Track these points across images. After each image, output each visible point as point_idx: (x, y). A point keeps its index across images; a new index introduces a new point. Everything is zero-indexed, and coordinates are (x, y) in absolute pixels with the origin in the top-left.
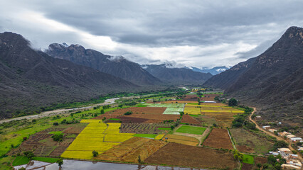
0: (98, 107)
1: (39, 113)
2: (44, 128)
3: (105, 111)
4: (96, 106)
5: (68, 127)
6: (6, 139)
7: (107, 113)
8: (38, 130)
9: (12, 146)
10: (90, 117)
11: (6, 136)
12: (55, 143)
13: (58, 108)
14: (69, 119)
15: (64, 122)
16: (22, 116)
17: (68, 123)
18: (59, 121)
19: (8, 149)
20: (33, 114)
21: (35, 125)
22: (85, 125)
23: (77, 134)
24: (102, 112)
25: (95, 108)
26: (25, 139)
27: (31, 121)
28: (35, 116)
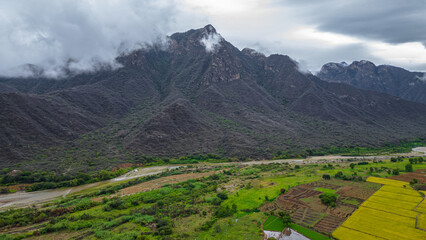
0: (400, 159)
1: (304, 157)
2: (309, 180)
3: (415, 167)
4: (396, 156)
5: (346, 185)
6: (261, 187)
7: (419, 171)
8: (302, 182)
9: (266, 198)
10: (384, 174)
11: (262, 183)
12: (324, 207)
13: (331, 153)
14: (347, 172)
15: (339, 176)
16: (284, 158)
17: (345, 179)
18: (332, 173)
19: (261, 202)
20: (296, 157)
21: (298, 174)
22: (376, 187)
23: (362, 201)
24: (409, 168)
25: (393, 160)
26: (283, 191)
27: (293, 167)
28: (299, 161)
